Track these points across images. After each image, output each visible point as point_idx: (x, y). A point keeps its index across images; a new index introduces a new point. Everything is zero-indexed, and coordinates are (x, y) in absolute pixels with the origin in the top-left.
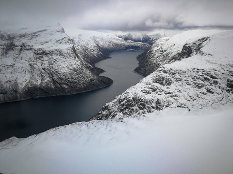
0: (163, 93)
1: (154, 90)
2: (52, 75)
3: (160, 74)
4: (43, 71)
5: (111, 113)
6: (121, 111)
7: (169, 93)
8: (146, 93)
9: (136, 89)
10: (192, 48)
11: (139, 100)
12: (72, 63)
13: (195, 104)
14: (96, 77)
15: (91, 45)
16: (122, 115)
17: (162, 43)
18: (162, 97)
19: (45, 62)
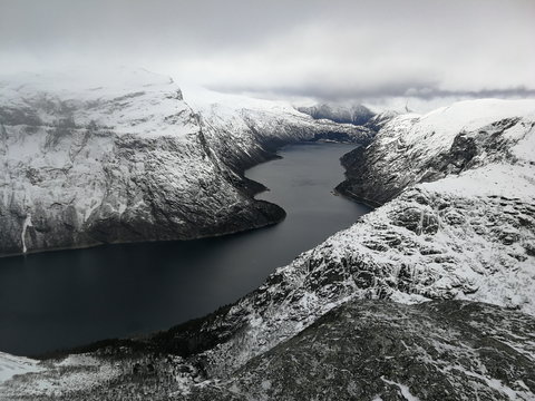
0: (417, 250)
1: (395, 244)
2: (151, 193)
3: (409, 204)
4: (132, 183)
5: (288, 292)
6: (314, 288)
7: (432, 252)
8: (374, 248)
9: (350, 239)
10: (477, 142)
11: (358, 264)
12: (197, 167)
13: (496, 281)
14: (247, 203)
15: (239, 128)
16: (316, 299)
17: (402, 127)
18: (415, 261)
19: (137, 164)
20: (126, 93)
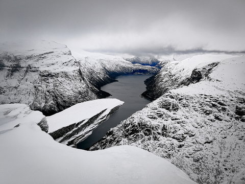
0: (170, 118)
1: (161, 116)
2: (56, 97)
3: (166, 99)
4: (47, 93)
5: (115, 138)
6: (126, 136)
7: (176, 119)
8: (152, 118)
9: (141, 114)
10: (202, 73)
11: (145, 125)
12: (78, 85)
13: (203, 131)
15: (98, 68)
16: (127, 141)
17: (171, 67)
18: (169, 123)
19: (50, 84)
20: (45, 52)
